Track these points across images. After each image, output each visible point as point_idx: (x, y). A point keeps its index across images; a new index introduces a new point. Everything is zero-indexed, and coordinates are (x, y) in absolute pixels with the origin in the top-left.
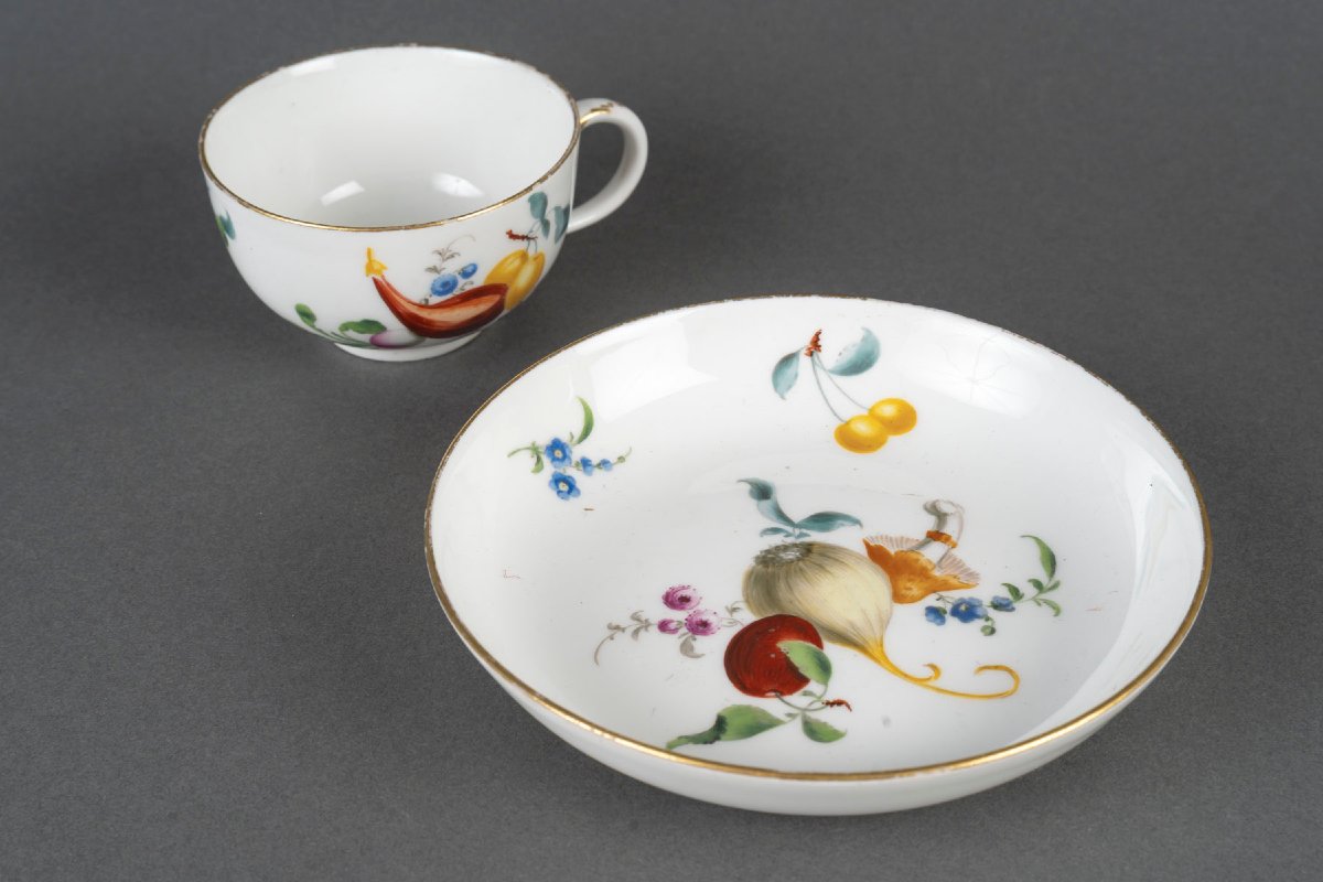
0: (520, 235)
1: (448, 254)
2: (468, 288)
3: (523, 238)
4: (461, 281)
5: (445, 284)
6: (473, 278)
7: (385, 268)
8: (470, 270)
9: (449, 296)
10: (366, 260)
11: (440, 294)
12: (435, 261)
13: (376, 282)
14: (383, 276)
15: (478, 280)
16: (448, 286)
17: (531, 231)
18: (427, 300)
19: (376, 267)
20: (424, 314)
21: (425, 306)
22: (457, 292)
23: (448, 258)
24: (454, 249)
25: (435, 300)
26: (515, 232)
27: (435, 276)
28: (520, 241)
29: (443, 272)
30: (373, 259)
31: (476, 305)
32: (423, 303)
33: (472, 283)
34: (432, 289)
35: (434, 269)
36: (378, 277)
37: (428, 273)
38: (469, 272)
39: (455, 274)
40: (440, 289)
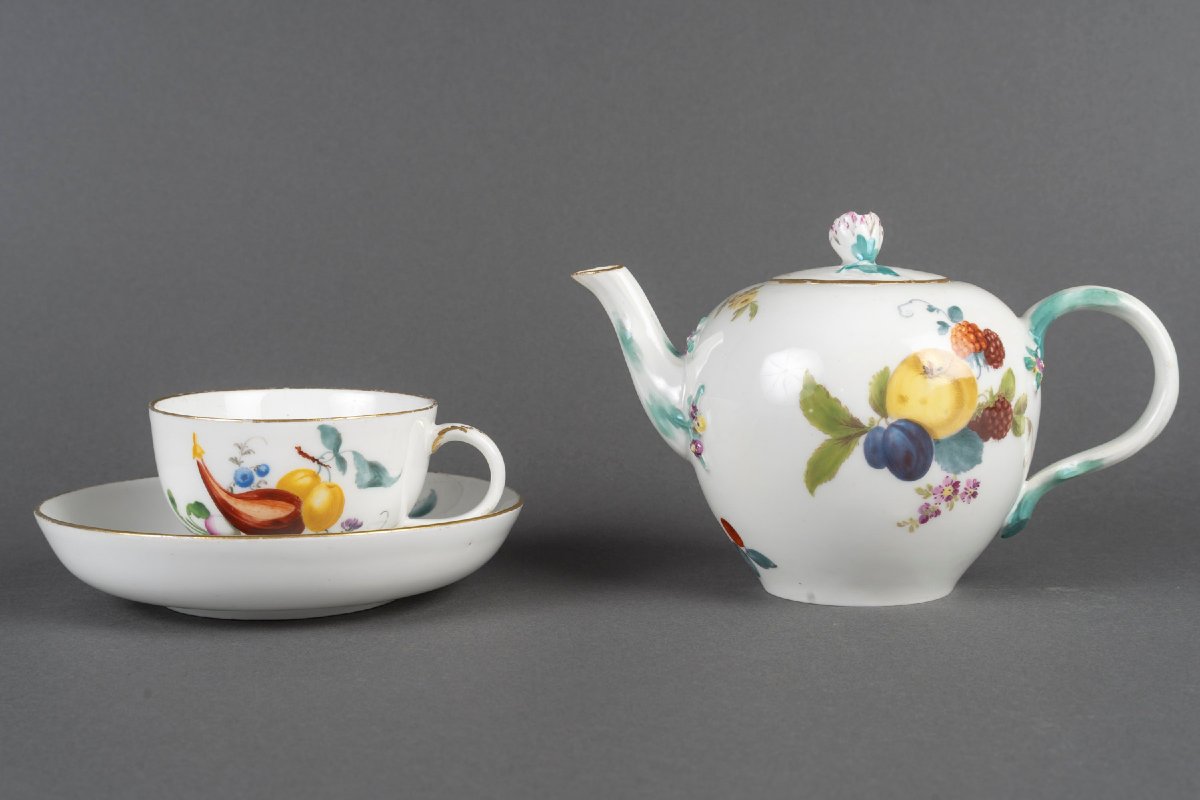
0: (311, 455)
1: (246, 450)
2: (263, 487)
3: (313, 460)
4: (257, 479)
5: (244, 477)
6: (266, 478)
7: (205, 454)
8: (263, 469)
9: (248, 490)
10: (193, 445)
11: (243, 485)
12: (236, 453)
13: (199, 465)
14: (203, 461)
15: (271, 482)
16: (245, 480)
17: (323, 458)
18: (232, 489)
19: (198, 451)
20: (231, 502)
21: (231, 494)
22: (253, 487)
23: (245, 453)
24: (251, 445)
25: (238, 490)
26: (304, 450)
27: (236, 467)
28: (310, 461)
29: (242, 465)
30: (196, 444)
31: (273, 506)
32: (229, 491)
33: (266, 483)
34: (235, 478)
35: (235, 460)
36: (200, 461)
37: (230, 463)
38: (263, 472)
39: (252, 470)
40: (241, 481)
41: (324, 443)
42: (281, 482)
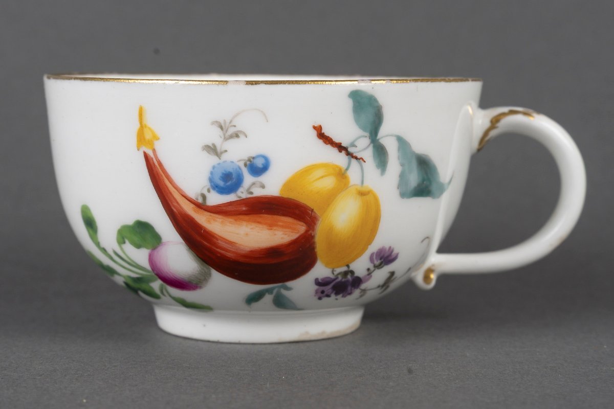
0: (336, 139)
1: (231, 131)
2: (258, 192)
3: (340, 148)
4: (248, 179)
5: (227, 176)
6: (264, 178)
7: (158, 139)
8: (259, 163)
9: (231, 198)
10: (138, 126)
11: (222, 191)
12: (214, 137)
13: (146, 157)
14: (154, 151)
15: (272, 185)
16: (229, 180)
17: (353, 145)
18: (204, 197)
19: (148, 136)
20: (202, 219)
21: (201, 206)
22: (242, 193)
23: (231, 137)
24: (241, 124)
25: (215, 199)
26: (327, 131)
27: (213, 160)
28: (335, 151)
29: (225, 157)
30: (145, 122)
31: (271, 226)
32: (200, 200)
33: (263, 187)
34: (211, 180)
35: (212, 149)
36: (150, 153)
37: (205, 154)
38: (258, 167)
39: (242, 164)
40: (221, 183)
41: (357, 119)
42: (288, 185)
